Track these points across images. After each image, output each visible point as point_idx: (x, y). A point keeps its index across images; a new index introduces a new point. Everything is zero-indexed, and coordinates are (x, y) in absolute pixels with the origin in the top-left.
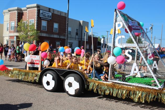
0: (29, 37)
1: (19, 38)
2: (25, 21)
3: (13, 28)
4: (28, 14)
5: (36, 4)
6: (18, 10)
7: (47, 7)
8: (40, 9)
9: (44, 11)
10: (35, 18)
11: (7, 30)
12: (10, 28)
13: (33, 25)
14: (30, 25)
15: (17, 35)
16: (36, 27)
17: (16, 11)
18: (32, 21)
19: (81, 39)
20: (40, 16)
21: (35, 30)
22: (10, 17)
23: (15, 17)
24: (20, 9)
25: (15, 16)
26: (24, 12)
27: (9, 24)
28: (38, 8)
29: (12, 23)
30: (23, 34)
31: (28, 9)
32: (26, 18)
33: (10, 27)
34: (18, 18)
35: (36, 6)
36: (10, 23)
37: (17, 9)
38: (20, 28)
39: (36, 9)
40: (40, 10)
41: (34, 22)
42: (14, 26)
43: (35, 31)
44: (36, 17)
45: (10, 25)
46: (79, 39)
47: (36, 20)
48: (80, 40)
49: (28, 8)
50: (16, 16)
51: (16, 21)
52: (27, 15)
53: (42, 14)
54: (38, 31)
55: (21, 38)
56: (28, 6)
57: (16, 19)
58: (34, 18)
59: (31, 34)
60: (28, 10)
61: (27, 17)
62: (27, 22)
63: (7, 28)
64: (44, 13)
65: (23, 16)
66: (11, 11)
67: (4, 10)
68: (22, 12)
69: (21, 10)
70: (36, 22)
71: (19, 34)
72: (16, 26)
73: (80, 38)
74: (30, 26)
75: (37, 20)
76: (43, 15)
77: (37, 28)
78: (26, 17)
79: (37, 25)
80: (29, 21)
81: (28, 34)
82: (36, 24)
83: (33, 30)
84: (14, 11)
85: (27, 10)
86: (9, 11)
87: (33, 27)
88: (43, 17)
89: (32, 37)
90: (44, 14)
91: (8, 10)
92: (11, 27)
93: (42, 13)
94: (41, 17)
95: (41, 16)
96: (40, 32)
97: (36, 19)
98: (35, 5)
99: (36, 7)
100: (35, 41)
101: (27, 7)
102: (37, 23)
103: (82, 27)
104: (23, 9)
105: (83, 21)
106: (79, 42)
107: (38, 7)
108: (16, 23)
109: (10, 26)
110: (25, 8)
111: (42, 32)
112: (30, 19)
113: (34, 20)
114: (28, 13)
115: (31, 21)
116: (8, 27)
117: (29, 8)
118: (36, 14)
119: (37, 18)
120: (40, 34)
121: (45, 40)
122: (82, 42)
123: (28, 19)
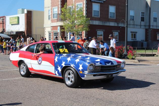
0: (76, 26)
1: (64, 29)
2: (71, 6)
3: (56, 15)
11: (49, 19)
12: (52, 16)
13: (81, 10)
14: (77, 10)
15: (61, 25)
16: (85, 12)
18: (80, 4)
19: (149, 26)
22: (52, 2)
23: (58, 2)
27: (51, 10)
29: (54, 9)
30: (69, 23)
32: (73, 2)
33: (52, 15)
36: (52, 9)
38: (64, 15)
41: (82, 6)
42: (57, 13)
43: (85, 18)
45: (51, 12)
46: (145, 26)
48: (147, 28)
51: (60, 6)
54: (88, 18)
55: (65, 28)
57: (60, 3)
58: (82, 1)
59: (79, 22)
62: (74, 7)
63: (49, 17)
70: (85, 5)
71: (64, 23)
72: (60, 13)
73: (148, 24)
74: (77, 12)
75: (87, 4)
77: (86, 14)
79: (87, 10)
80: (76, 5)
81: (75, 22)
82: (85, 9)
83: (81, 17)
87: (81, 13)
89: (80, 26)
92: (54, 15)
96: (90, 20)
97: (85, 2)
100: (84, 32)
102: (87, 7)
103: (150, 9)
106: (146, 30)
108: (60, 9)
109: (52, 13)
111: (93, 19)
112: (77, 2)
113: (82, 3)
116: (50, 14)
120: (91, 21)
121: (98, 30)
122: (150, 31)
123: (74, 2)
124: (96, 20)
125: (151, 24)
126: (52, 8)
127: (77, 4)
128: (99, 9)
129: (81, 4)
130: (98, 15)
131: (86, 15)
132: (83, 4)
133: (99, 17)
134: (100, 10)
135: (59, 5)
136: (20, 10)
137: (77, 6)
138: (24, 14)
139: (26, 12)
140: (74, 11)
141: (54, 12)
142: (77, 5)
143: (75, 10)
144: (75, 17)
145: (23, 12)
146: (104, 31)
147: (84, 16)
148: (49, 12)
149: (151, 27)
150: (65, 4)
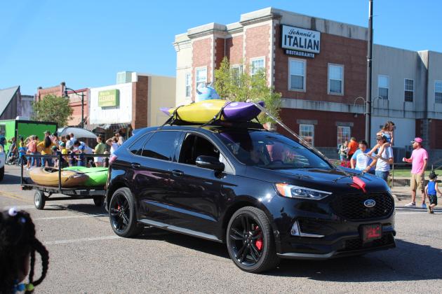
2: (237, 66)
4: (246, 42)
5: (270, 8)
6: (215, 30)
7: (304, 16)
8: (282, 22)
9: (296, 30)
10: (269, 52)
11: (187, 95)
12: (193, 89)
13: (261, 75)
14: (251, 74)
16: (270, 80)
17: (212, 36)
18: (259, 61)
19: (426, 112)
20: (283, 46)
21: (267, 90)
22: (194, 55)
23: (209, 55)
24: (223, 28)
25: (209, 50)
26: (233, 35)
27: (192, 75)
28: (277, 22)
29: (200, 73)
31: (244, 25)
32: (242, 55)
33: (193, 85)
34: (216, 55)
35: (269, 13)
36: (193, 72)
37: (212, 27)
38: (222, 85)
39: (270, 22)
40: (284, 27)
41: (264, 66)
43: (270, 94)
44: (270, 48)
45: (193, 79)
46: (415, 112)
47: (271, 59)
48: (420, 116)
49: (245, 23)
50: (212, 51)
51: (212, 65)
52: (244, 45)
53: (288, 39)
54: (277, 94)
56: (244, 17)
57: (212, 58)
58: (263, 53)
60: (246, 28)
61: (245, 52)
62: (244, 67)
63: (187, 88)
64: (294, 36)
65: (232, 50)
66: (195, 37)
67: (177, 36)
68: (228, 37)
69: (226, 30)
70: (270, 64)
72: (211, 80)
73: (422, 108)
74: (252, 80)
75: (276, 60)
76: (292, 40)
77: (274, 83)
78: (240, 50)
79: (275, 75)
80: (251, 63)
82: (270, 72)
83: (260, 91)
84: (206, 34)
85: (242, 31)
86: (191, 37)
87: (260, 82)
88: (291, 47)
90: (296, 38)
91: (187, 34)
93: (288, 34)
94: (285, 50)
95: (287, 46)
96: (283, 97)
97: (270, 56)
98: (267, 11)
99: (269, 19)
101: (242, 20)
102: (275, 68)
103: (427, 72)
104: (230, 26)
105: (429, 52)
106: (418, 122)
107: (276, 16)
108: (212, 72)
109: (194, 82)
110: (237, 25)
111: (288, 95)
112: (253, 56)
113: (263, 58)
114: (245, 37)
115: (256, 61)
116: (190, 83)
117: (250, 24)
118: (271, 40)
119: (275, 52)
120: (284, 101)
121: (302, 121)
122: (427, 124)
123: (246, 56)
124: (296, 98)
125: (430, 108)
126: (194, 69)
127: (251, 60)
128: (305, 72)
129: (263, 61)
130: (301, 87)
131: (274, 87)
132: (267, 59)
133: (305, 91)
134: (307, 75)
135: (210, 62)
136: (122, 75)
137: (253, 65)
138: (130, 84)
139: (134, 79)
140: (244, 78)
141: (198, 80)
142: (253, 62)
143: (247, 74)
144: (247, 90)
145: (128, 80)
146: (316, 123)
147: (267, 88)
148: (188, 78)
149: (430, 116)
150: (224, 60)
